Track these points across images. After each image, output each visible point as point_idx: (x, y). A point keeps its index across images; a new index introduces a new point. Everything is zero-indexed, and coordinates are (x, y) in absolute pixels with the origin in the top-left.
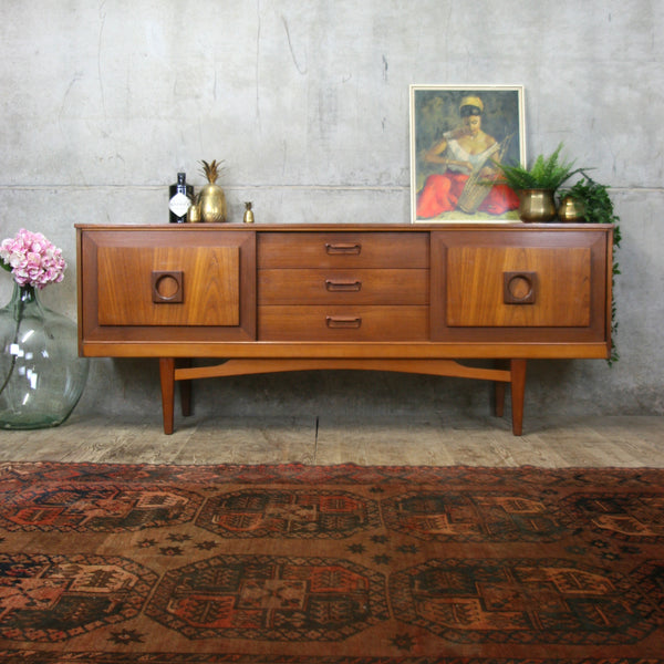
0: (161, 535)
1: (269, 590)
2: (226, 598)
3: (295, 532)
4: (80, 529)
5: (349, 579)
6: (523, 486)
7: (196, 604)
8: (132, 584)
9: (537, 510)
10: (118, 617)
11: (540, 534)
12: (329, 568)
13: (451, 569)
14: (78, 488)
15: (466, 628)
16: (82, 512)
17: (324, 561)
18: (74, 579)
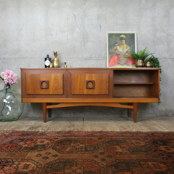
0: (43, 153)
1: (73, 170)
2: (61, 173)
3: (79, 151)
4: (21, 151)
5: (95, 166)
6: (138, 137)
8: (35, 168)
9: (143, 144)
11: (145, 151)
12: (89, 163)
13: (123, 163)
14: (21, 138)
16: (22, 145)
17: (87, 160)
18: (19, 167)
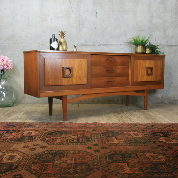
0: (30, 144)
1: (63, 161)
2: (50, 164)
3: (70, 143)
4: (6, 142)
5: (87, 157)
6: (137, 129)
7: (40, 166)
8: (21, 159)
9: (141, 136)
10: (16, 170)
11: (143, 143)
12: (81, 154)
13: (118, 154)
14: (6, 129)
15: (123, 172)
16: (7, 137)
17: (79, 152)
18: (3, 158)
